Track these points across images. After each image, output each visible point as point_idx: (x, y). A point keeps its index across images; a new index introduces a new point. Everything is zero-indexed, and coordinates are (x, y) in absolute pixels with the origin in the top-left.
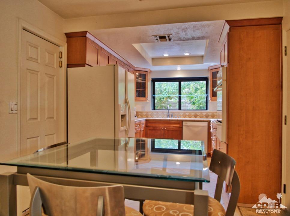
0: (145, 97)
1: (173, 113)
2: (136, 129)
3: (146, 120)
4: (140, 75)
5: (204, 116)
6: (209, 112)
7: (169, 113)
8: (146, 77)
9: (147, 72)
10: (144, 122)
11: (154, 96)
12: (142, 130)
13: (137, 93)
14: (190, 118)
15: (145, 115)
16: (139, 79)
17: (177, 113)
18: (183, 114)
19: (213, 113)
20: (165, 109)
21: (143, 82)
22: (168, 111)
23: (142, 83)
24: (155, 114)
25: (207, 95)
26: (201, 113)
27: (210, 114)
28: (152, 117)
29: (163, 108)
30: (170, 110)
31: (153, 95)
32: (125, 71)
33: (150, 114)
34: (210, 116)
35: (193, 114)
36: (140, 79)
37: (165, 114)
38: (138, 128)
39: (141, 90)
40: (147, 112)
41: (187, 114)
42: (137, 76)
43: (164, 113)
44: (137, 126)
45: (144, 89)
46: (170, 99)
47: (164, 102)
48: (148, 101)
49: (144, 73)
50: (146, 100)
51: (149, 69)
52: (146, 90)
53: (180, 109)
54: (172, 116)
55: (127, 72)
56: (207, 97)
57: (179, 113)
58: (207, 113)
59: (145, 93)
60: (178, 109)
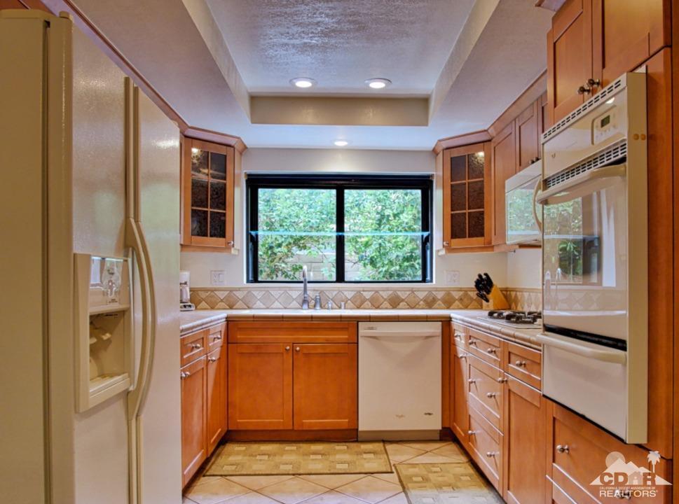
0: (224, 236)
1: (321, 292)
2: (183, 362)
3: (229, 320)
4: (205, 160)
5: (422, 302)
6: (437, 290)
7: (308, 292)
8: (229, 167)
9: (232, 149)
10: (221, 326)
11: (253, 233)
12: (214, 358)
13: (193, 221)
14: (378, 308)
15: (222, 301)
16: (200, 172)
17: (335, 293)
18: (353, 293)
19: (448, 292)
20: (282, 279)
21: (216, 181)
22: (305, 286)
23: (212, 184)
24: (258, 294)
25: (426, 234)
26: (412, 291)
27: (440, 295)
28: (249, 308)
29: (277, 276)
30: (309, 282)
31: (252, 230)
32: (127, 81)
33: (240, 295)
34: (440, 302)
35: (385, 295)
36: (206, 171)
37: (295, 294)
38: (199, 354)
39: (209, 210)
40: (231, 290)
41: (368, 295)
42: (195, 161)
43: (290, 292)
44: (193, 349)
45: (219, 208)
46: (299, 247)
47: (280, 259)
48: (233, 251)
49: (222, 151)
50: (228, 247)
51: (238, 138)
52: (228, 212)
53: (340, 277)
54: (319, 303)
55: (136, 90)
56: (426, 242)
57: (340, 291)
58: (430, 291)
59: (224, 223)
60: (335, 280)
